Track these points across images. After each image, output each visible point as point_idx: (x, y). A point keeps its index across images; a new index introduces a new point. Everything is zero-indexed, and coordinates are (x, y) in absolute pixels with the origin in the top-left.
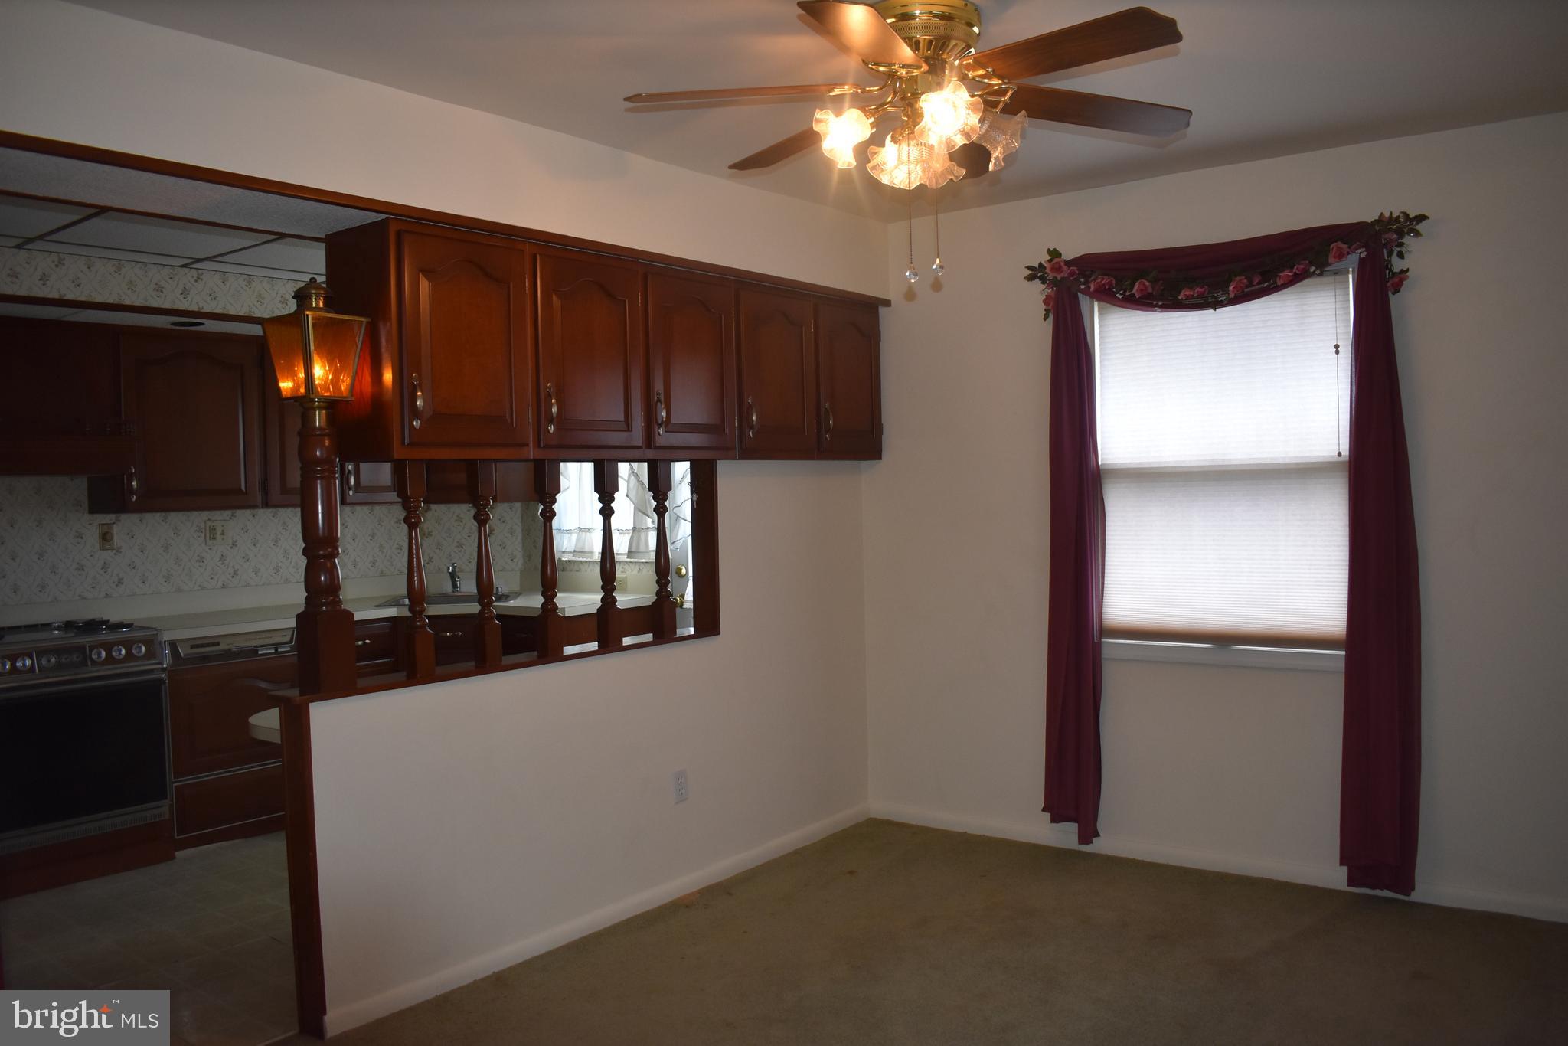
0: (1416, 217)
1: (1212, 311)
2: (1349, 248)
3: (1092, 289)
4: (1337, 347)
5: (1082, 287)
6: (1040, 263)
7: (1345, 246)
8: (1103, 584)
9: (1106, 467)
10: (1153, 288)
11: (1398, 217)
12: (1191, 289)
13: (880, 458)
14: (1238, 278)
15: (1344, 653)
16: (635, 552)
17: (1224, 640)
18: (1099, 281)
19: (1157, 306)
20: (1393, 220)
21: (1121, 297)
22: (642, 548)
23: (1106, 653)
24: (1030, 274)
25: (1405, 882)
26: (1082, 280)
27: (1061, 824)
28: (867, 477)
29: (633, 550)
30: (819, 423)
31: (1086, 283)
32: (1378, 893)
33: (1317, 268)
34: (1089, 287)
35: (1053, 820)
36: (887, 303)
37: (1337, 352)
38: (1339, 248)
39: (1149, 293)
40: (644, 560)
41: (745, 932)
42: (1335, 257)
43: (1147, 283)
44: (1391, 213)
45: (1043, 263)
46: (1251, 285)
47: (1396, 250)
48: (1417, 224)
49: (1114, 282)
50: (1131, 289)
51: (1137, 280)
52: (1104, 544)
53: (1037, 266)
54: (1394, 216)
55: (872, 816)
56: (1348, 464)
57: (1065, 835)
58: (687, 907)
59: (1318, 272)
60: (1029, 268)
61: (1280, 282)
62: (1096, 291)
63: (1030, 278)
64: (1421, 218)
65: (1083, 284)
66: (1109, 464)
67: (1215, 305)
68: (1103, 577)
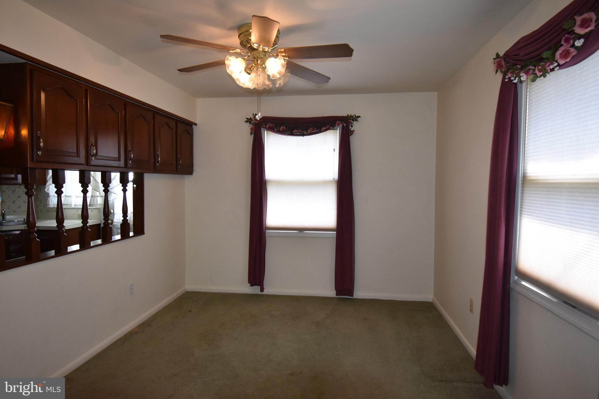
0: (358, 116)
1: (302, 137)
2: (341, 123)
3: (267, 127)
4: (334, 149)
5: (264, 126)
6: (250, 118)
7: (340, 122)
8: (266, 214)
9: (268, 180)
10: (285, 128)
11: (353, 116)
12: (297, 130)
13: (192, 174)
14: (311, 128)
15: (336, 232)
16: (92, 205)
17: (301, 230)
18: (270, 125)
19: (286, 134)
20: (351, 116)
21: (276, 130)
22: (95, 203)
23: (267, 235)
24: (247, 121)
25: (351, 293)
26: (264, 124)
27: (254, 287)
28: (188, 181)
29: (92, 204)
30: (177, 163)
31: (266, 125)
32: (344, 297)
33: (332, 128)
34: (266, 127)
35: (251, 286)
36: (196, 124)
37: (334, 151)
38: (338, 123)
39: (284, 130)
40: (94, 208)
41: (163, 339)
42: (337, 125)
43: (284, 127)
44: (351, 115)
45: (252, 118)
46: (313, 130)
47: (350, 125)
48: (358, 118)
49: (274, 125)
50: (280, 128)
51: (282, 126)
52: (267, 203)
53: (249, 118)
54: (352, 115)
55: (187, 291)
56: (337, 182)
57: (256, 290)
58: (136, 333)
59: (333, 129)
60: (247, 118)
61: (322, 131)
62: (268, 128)
63: (246, 122)
64: (359, 117)
65: (264, 125)
66: (269, 179)
67: (303, 135)
68: (266, 212)
